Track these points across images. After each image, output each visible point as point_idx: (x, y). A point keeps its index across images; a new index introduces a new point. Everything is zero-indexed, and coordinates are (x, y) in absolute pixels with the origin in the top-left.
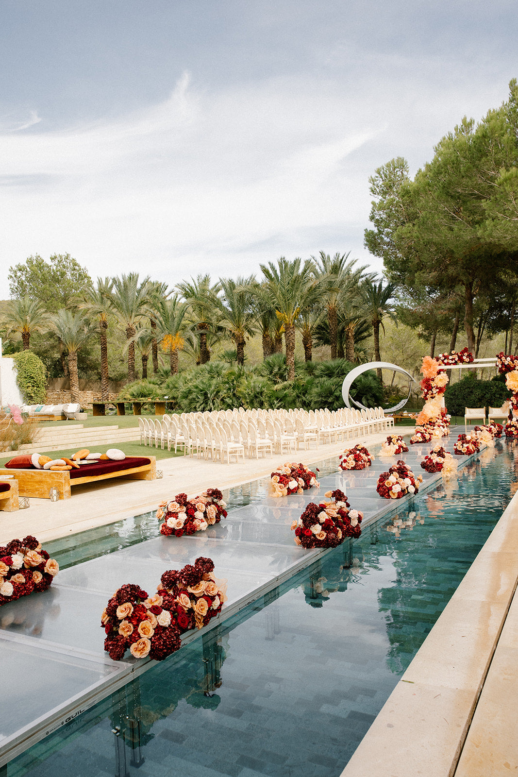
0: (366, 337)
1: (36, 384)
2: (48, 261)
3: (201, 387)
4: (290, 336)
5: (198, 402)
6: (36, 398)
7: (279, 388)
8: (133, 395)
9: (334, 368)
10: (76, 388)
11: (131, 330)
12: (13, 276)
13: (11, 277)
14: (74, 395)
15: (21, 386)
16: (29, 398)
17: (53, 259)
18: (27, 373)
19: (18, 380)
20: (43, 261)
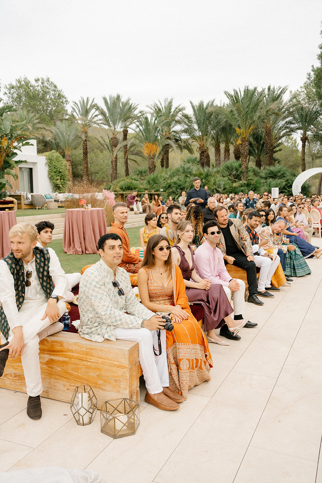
0: (277, 151)
1: (62, 178)
2: (33, 83)
3: (179, 183)
4: (245, 147)
5: (177, 194)
6: (63, 188)
7: (237, 186)
8: (122, 188)
9: (277, 172)
10: (71, 182)
11: (116, 138)
12: (8, 93)
13: (6, 93)
14: (70, 187)
15: (51, 178)
16: (57, 188)
17: (37, 80)
18: (57, 169)
19: (49, 174)
20: (29, 82)
